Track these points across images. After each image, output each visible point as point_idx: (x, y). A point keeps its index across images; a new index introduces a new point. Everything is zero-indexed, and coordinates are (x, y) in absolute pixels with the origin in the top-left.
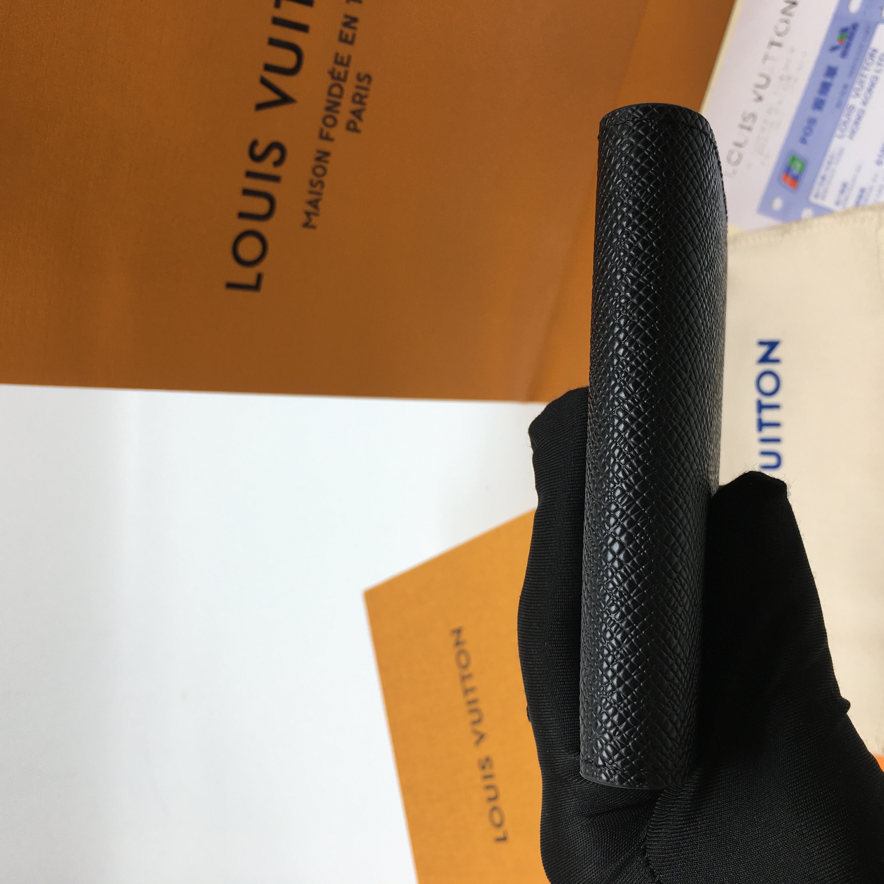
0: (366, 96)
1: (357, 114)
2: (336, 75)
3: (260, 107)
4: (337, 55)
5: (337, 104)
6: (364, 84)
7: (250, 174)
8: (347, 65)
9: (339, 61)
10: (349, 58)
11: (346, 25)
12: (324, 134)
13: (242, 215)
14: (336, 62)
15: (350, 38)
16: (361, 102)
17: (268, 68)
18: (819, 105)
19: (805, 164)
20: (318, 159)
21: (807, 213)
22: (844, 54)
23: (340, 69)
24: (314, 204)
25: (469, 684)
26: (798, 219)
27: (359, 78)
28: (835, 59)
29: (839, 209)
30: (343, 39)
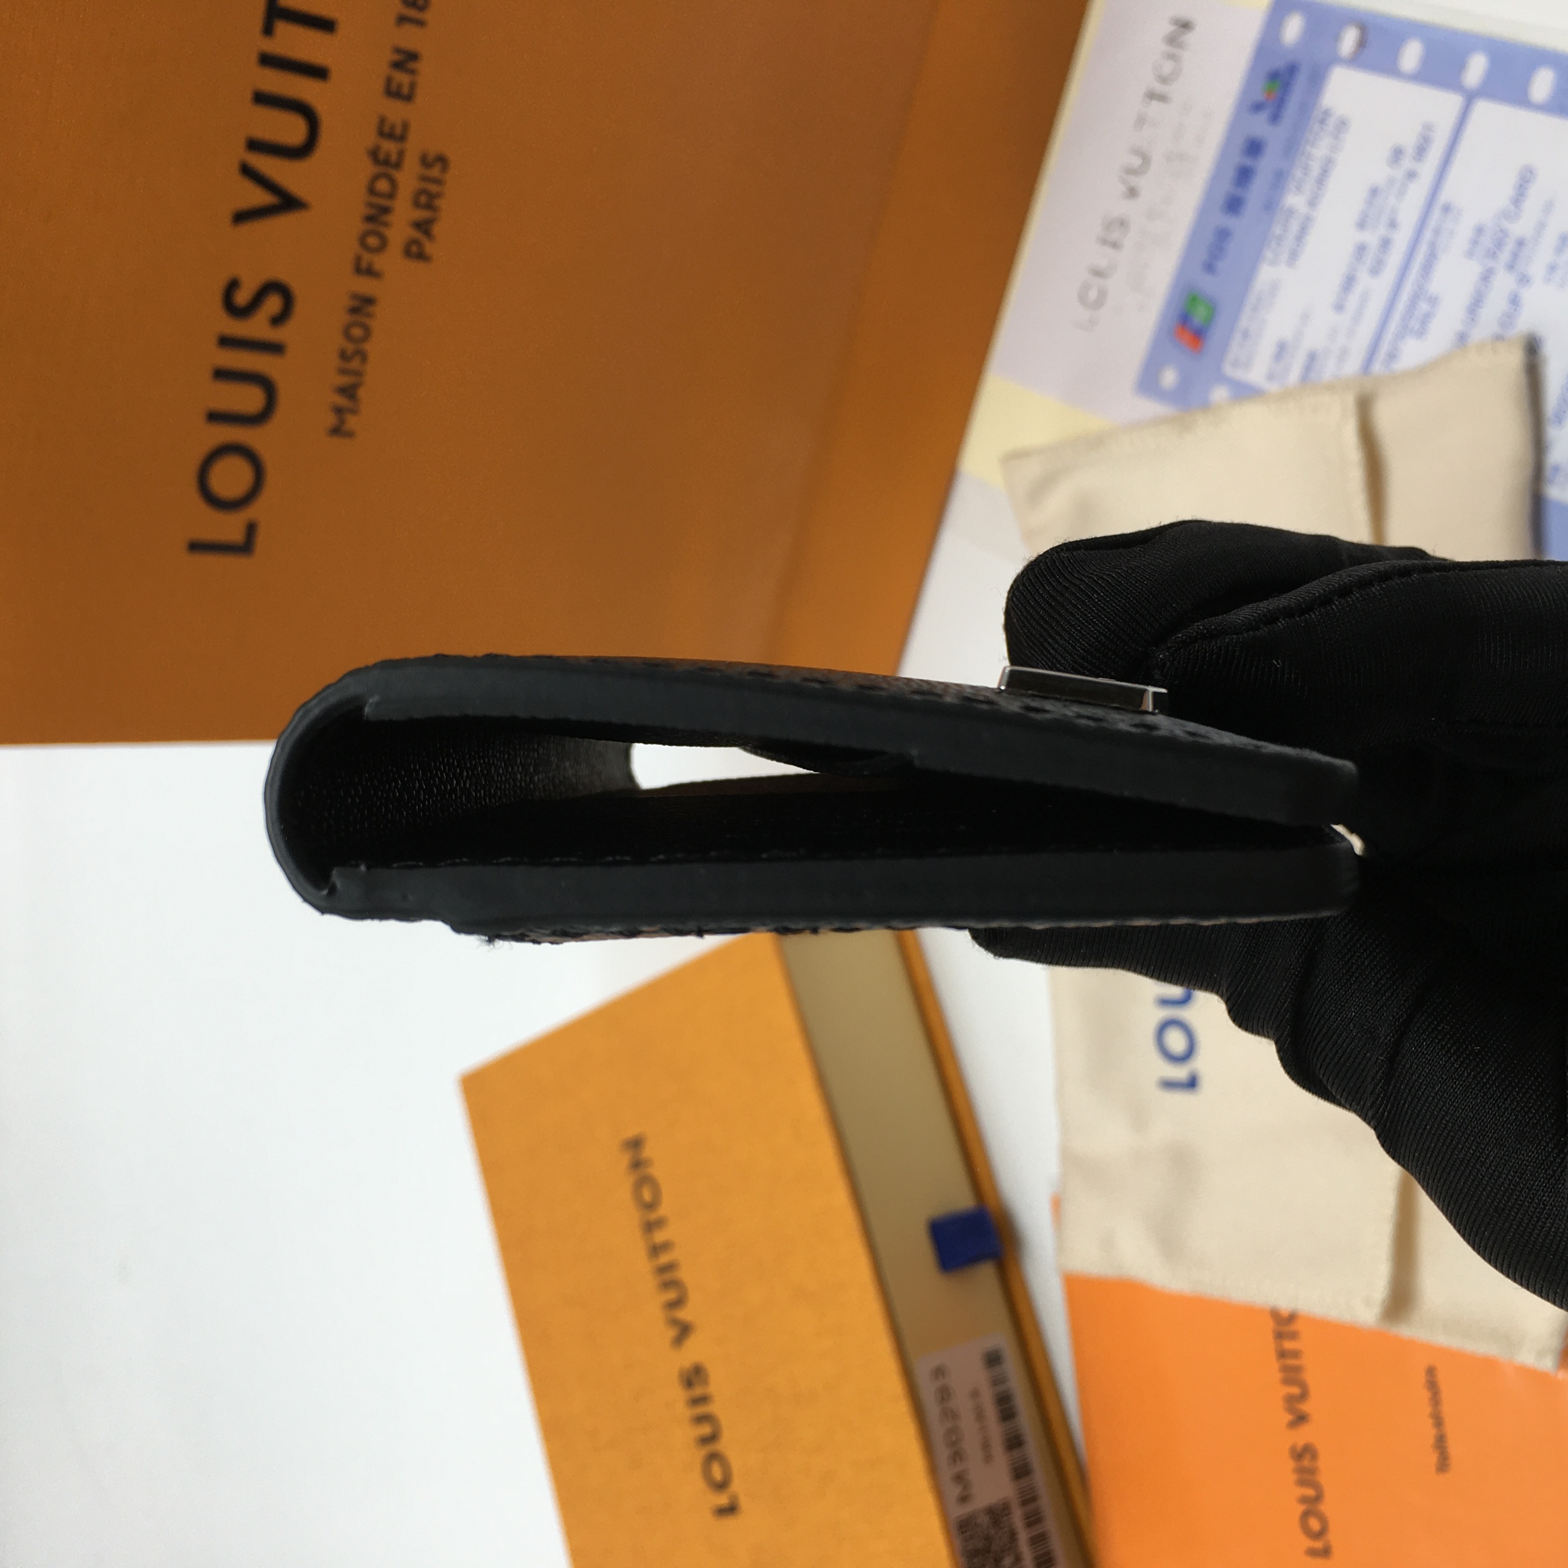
0: (438, 195)
1: (424, 227)
2: (382, 156)
3: (241, 217)
4: (382, 121)
5: (386, 210)
6: (435, 172)
7: (226, 342)
8: (402, 138)
9: (386, 131)
10: (406, 126)
11: (398, 65)
12: (364, 265)
13: (215, 417)
14: (381, 133)
15: (405, 90)
16: (429, 206)
17: (254, 145)
18: (1234, 205)
19: (1213, 309)
20: (354, 310)
21: (1220, 394)
22: (1275, 118)
23: (389, 147)
24: (349, 392)
25: (660, 1237)
26: (1205, 406)
27: (425, 162)
28: (1259, 126)
29: (1273, 388)
30: (393, 92)
